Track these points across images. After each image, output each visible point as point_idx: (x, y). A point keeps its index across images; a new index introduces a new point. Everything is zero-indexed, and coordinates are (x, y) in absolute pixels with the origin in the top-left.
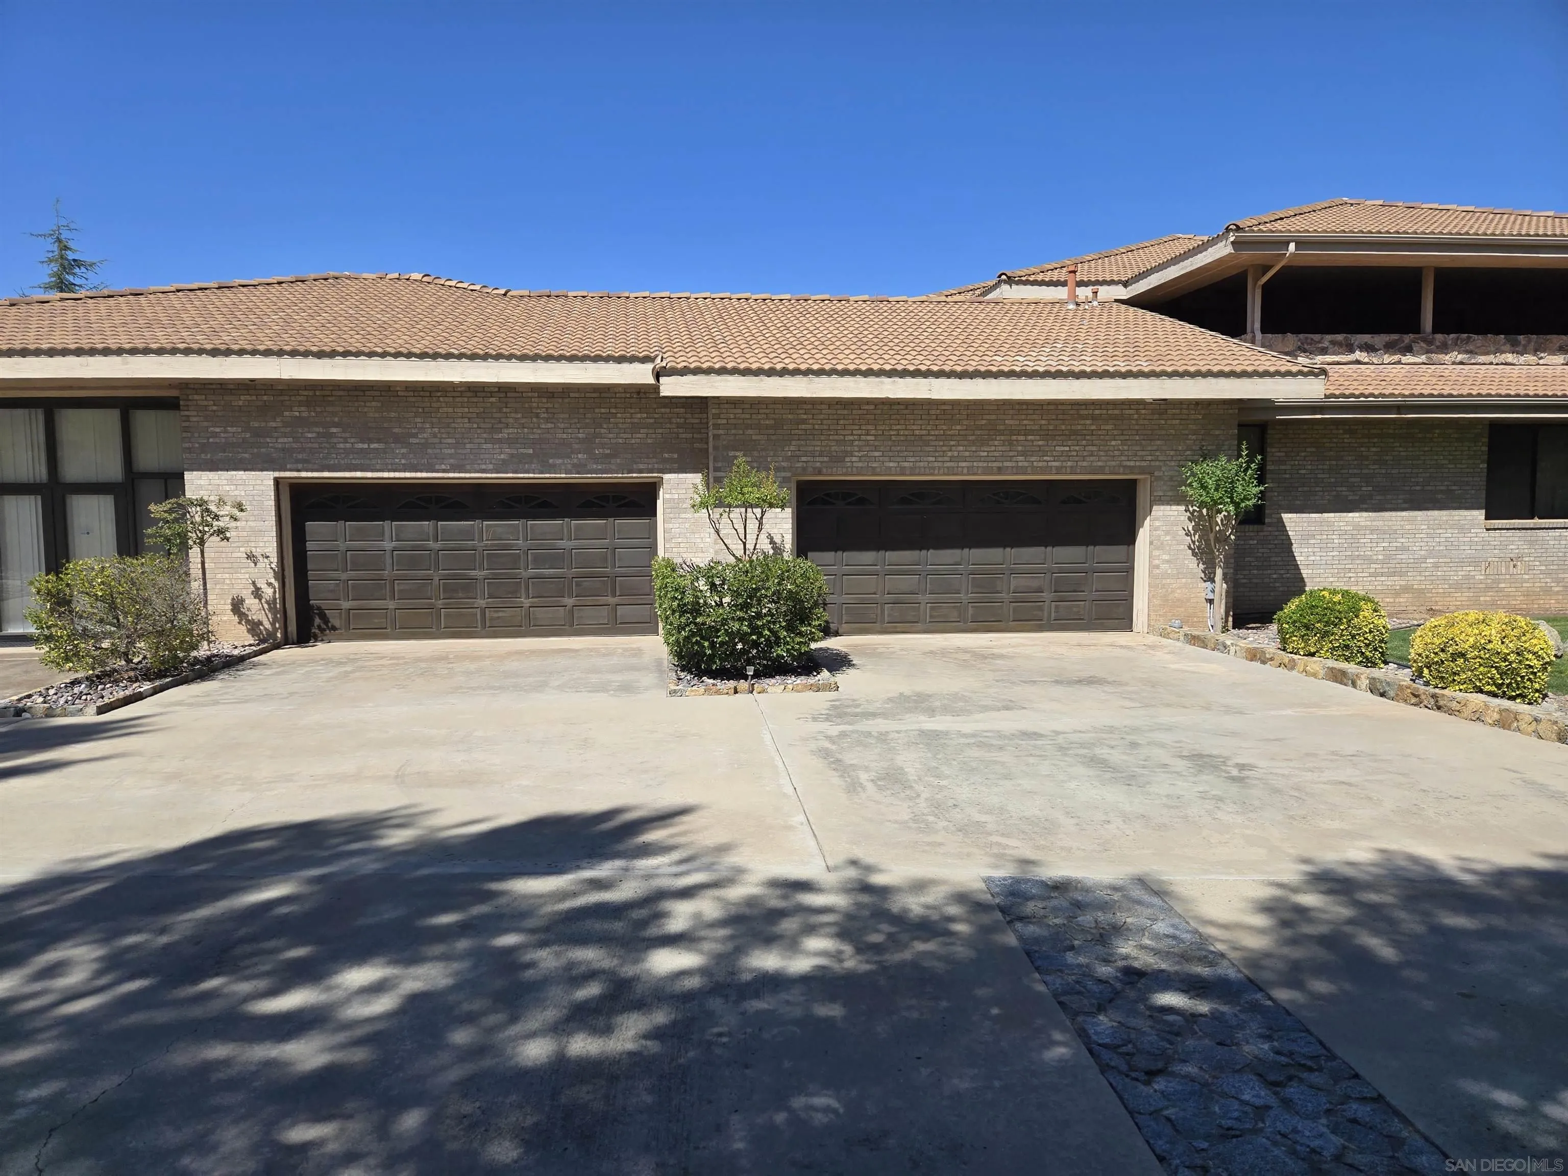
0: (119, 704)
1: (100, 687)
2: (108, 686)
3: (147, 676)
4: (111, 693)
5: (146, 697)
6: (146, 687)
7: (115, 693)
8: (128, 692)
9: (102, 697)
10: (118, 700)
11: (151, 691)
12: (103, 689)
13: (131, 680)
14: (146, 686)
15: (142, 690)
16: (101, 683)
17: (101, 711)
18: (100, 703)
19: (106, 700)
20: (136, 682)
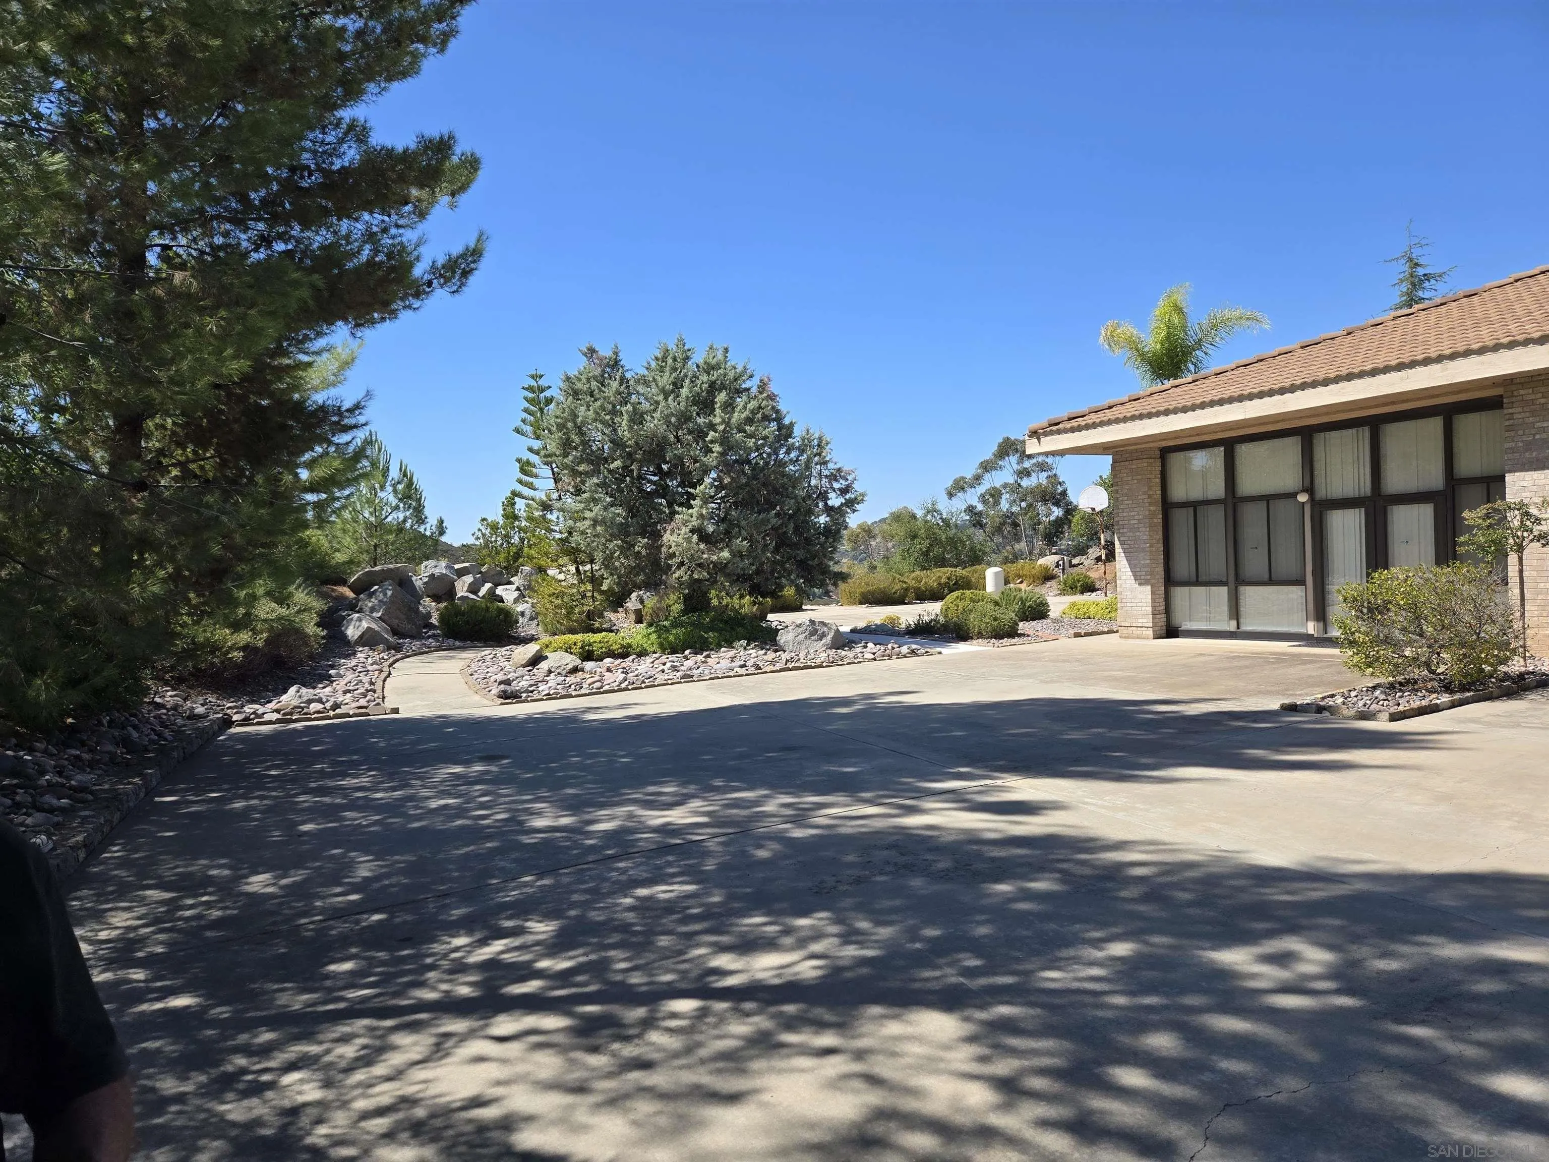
0: (1412, 713)
1: (1398, 694)
2: (1406, 694)
3: (1448, 688)
4: (1408, 702)
5: (1443, 710)
6: (1443, 700)
7: (1411, 702)
8: (1424, 703)
9: (1398, 705)
10: (1412, 709)
11: (1450, 704)
12: (1401, 697)
13: (1431, 691)
14: (1445, 698)
15: (1438, 702)
16: (1400, 690)
17: (1394, 718)
18: (1394, 709)
19: (1401, 708)
20: (1435, 692)
